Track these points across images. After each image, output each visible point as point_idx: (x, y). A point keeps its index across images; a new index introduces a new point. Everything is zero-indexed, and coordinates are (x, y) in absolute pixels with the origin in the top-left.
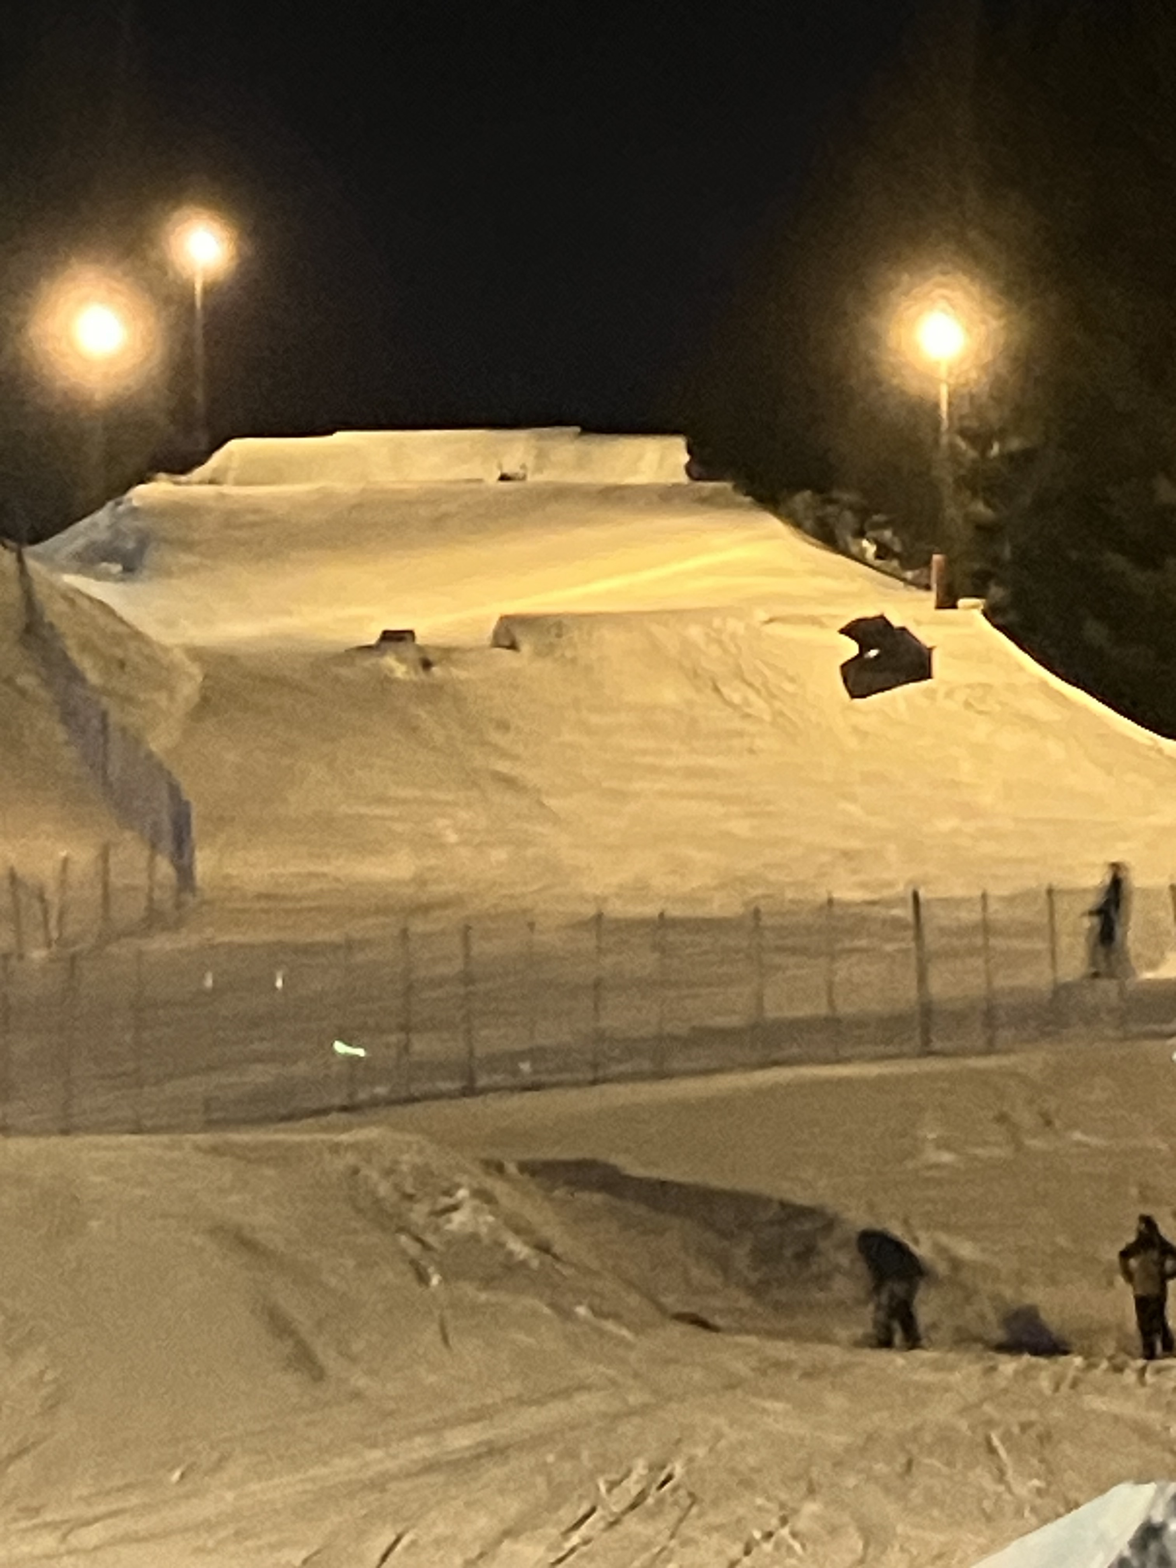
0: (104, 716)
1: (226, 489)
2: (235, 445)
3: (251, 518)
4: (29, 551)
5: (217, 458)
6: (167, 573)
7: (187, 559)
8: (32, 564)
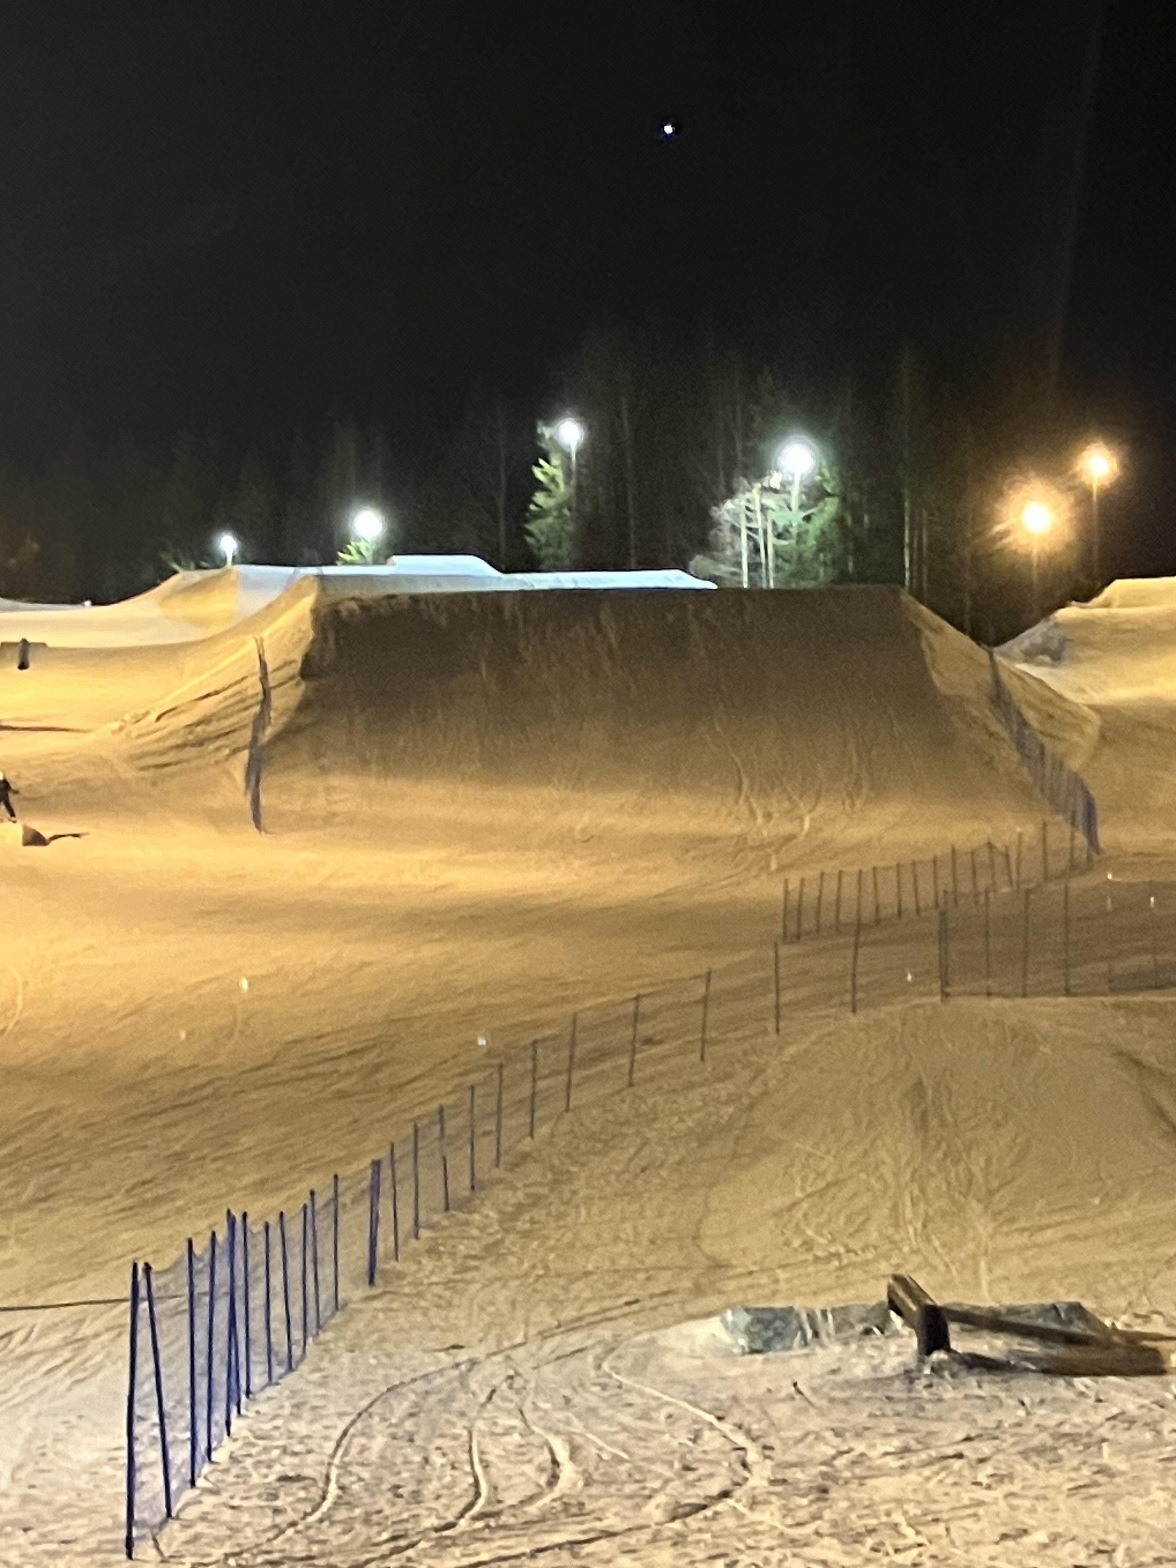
0: (1042, 747)
1: (1114, 610)
2: (1118, 584)
3: (1129, 626)
4: (996, 649)
5: (1108, 591)
6: (1078, 660)
7: (1092, 653)
8: (998, 658)
